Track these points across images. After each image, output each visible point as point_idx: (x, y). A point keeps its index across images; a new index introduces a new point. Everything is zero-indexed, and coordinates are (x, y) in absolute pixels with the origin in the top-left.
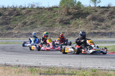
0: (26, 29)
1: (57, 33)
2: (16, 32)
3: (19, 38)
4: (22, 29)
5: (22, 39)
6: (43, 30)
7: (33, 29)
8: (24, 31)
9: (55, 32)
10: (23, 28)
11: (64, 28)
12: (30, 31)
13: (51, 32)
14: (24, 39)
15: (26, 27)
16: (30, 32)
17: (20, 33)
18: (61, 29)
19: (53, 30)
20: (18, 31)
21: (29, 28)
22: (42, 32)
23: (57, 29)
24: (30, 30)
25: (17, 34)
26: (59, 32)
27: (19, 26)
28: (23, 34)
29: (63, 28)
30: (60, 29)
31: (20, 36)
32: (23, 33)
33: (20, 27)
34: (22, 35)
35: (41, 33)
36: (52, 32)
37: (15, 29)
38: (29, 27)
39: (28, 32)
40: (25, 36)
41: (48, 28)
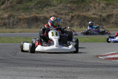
0: (27, 9)
1: (95, 16)
2: (6, 15)
3: (13, 28)
4: (19, 10)
5: (18, 30)
6: (63, 9)
7: (43, 8)
8: (23, 12)
9: (90, 14)
10: (20, 6)
11: (111, 6)
12: (36, 13)
13: (82, 14)
14: (21, 30)
15: (28, 4)
16: (37, 15)
17: (14, 17)
18: (104, 8)
19: (86, 11)
20: (9, 13)
21: (35, 5)
22: (62, 14)
23: (95, 8)
24: (37, 11)
25: (7, 21)
26: (100, 13)
27: (11, 3)
28: (20, 19)
29: (108, 5)
30: (101, 7)
31: (13, 25)
32: (20, 17)
33: (14, 3)
34: (17, 22)
35: (60, 16)
36: (84, 14)
37: (4, 10)
38: (33, 4)
39: (32, 16)
40: (26, 25)
41: (75, 5)
